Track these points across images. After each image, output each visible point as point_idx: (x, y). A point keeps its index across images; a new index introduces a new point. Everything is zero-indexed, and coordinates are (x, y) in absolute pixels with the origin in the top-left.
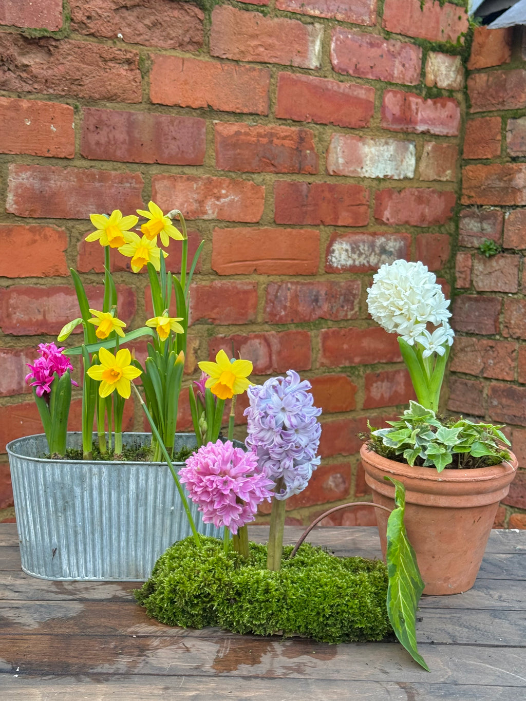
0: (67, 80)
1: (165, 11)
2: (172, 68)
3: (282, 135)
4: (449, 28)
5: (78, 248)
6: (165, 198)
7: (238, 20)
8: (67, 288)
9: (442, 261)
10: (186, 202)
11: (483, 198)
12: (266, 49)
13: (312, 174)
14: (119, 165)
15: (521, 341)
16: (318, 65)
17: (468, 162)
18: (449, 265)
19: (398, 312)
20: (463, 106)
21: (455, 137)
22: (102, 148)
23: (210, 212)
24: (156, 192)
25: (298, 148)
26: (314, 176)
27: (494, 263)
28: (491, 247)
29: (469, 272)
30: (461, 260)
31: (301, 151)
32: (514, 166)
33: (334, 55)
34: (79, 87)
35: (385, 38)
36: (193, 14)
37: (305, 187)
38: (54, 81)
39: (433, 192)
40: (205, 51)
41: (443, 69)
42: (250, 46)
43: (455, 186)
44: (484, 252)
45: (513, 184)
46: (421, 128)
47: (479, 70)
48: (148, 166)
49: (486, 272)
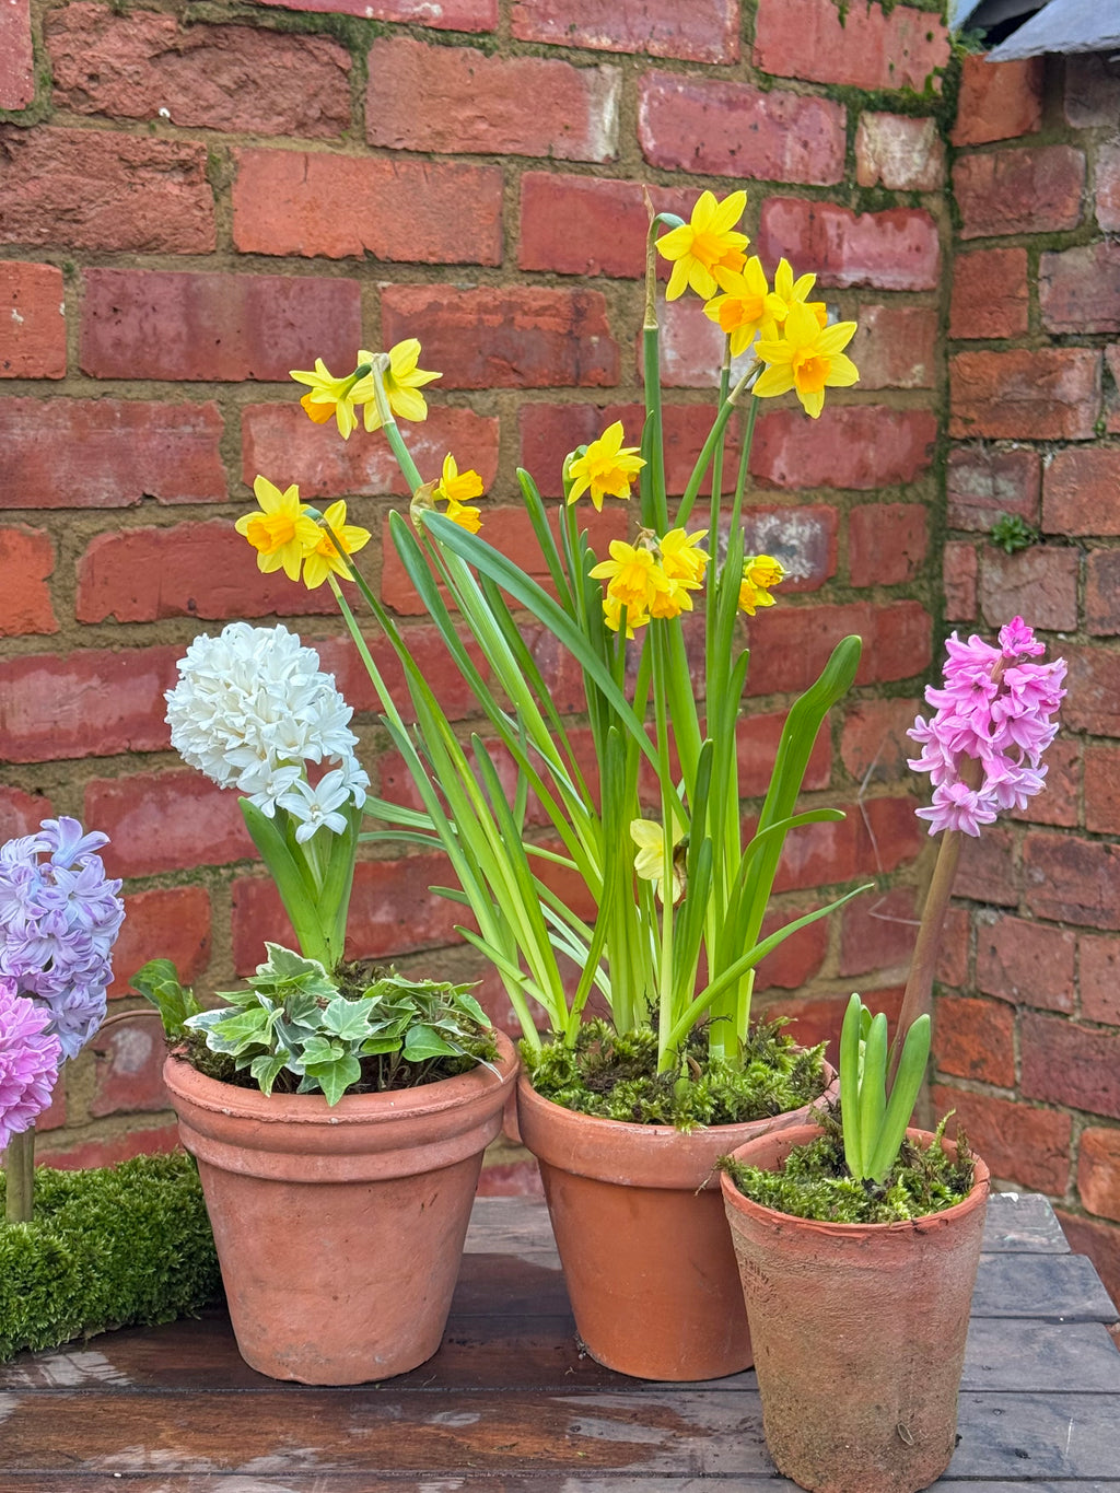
0: (47, 211)
1: (265, 55)
2: (281, 176)
3: (535, 305)
4: (906, 60)
5: (78, 571)
6: (272, 455)
7: (430, 69)
8: (53, 659)
9: (911, 563)
10: (320, 459)
11: (996, 425)
12: (491, 125)
13: (605, 388)
14: (168, 387)
15: (1088, 739)
16: (612, 153)
17: (960, 344)
18: (927, 571)
19: (234, 742)
20: (946, 224)
21: (929, 291)
22: (129, 354)
23: (375, 479)
24: (252, 443)
25: (571, 332)
26: (609, 392)
27: (1025, 568)
28: (1017, 530)
29: (971, 586)
30: (953, 558)
31: (578, 339)
32: (1057, 353)
33: (647, 131)
34: (74, 226)
35: (761, 89)
36: (326, 58)
37: (591, 414)
38: (18, 216)
39: (885, 412)
40: (356, 135)
41: (896, 149)
42: (455, 120)
43: (935, 398)
44: (1002, 542)
45: (1058, 392)
46: (850, 276)
47: (976, 148)
48: (235, 386)
49: (1008, 586)
